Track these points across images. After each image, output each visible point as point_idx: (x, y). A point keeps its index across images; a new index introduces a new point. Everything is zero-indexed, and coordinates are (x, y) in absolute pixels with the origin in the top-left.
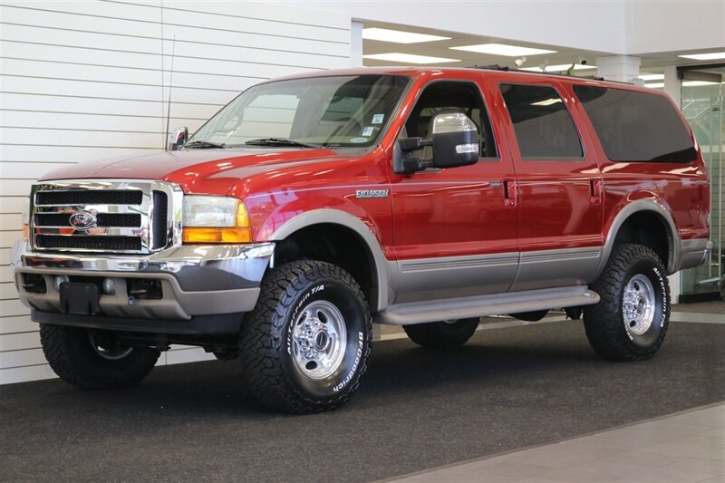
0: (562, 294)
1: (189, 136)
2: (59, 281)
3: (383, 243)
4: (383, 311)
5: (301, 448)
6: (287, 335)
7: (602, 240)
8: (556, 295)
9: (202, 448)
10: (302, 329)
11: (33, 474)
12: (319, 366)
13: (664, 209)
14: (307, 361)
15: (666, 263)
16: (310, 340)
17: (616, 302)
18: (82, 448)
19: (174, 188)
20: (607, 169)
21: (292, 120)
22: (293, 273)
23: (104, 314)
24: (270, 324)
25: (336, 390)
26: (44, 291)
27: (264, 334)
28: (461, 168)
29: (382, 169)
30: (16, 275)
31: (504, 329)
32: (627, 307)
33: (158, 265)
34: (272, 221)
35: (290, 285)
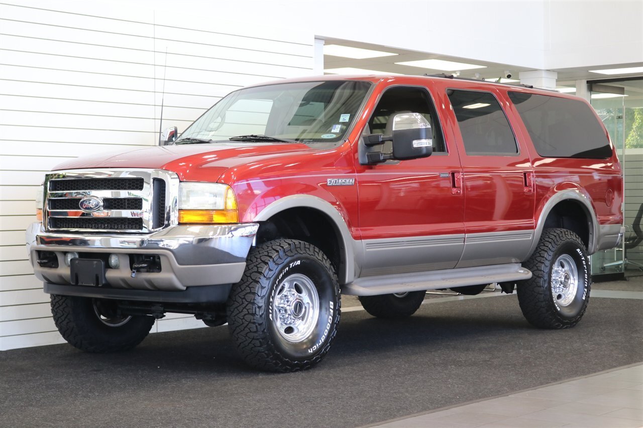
0: (499, 271)
1: (178, 135)
2: (69, 257)
3: (350, 225)
4: (350, 283)
5: (285, 401)
6: (269, 303)
7: (534, 225)
8: (494, 271)
9: (198, 400)
10: (281, 299)
11: (53, 423)
12: (296, 331)
13: (585, 198)
14: (286, 327)
15: (586, 244)
16: (288, 308)
17: (546, 278)
18: (94, 401)
19: (171, 175)
20: (537, 163)
21: (265, 122)
22: (274, 249)
23: (109, 286)
24: (254, 293)
25: (310, 351)
26: (56, 266)
27: (250, 302)
28: (417, 160)
29: (348, 162)
30: (32, 252)
31: (444, 303)
32: (554, 283)
33: (156, 242)
34: (255, 206)
35: (271, 260)
